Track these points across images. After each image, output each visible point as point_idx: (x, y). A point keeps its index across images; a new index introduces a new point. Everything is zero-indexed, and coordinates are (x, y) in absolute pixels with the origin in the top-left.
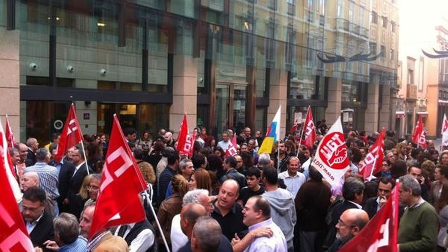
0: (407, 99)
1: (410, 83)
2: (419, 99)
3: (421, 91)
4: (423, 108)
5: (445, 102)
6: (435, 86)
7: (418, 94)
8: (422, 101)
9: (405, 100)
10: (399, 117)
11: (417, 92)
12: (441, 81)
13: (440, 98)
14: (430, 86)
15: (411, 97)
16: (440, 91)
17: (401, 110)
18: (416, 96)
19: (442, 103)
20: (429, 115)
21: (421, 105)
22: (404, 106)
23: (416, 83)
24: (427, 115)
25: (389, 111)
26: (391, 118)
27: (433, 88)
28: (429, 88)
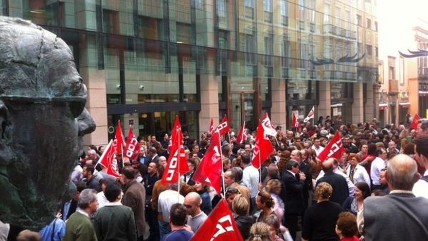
0: (389, 93)
1: (391, 79)
2: (401, 92)
3: (402, 85)
4: (406, 99)
5: (425, 92)
6: (415, 79)
7: (400, 88)
8: (404, 93)
10: (382, 108)
11: (399, 86)
12: (420, 74)
13: (420, 90)
14: (411, 79)
15: (393, 91)
16: (420, 84)
17: (384, 103)
18: (398, 89)
19: (423, 94)
20: (411, 106)
21: (403, 97)
22: (387, 98)
23: (397, 78)
24: (409, 105)
25: (373, 104)
26: (375, 110)
27: (413, 81)
28: (410, 81)
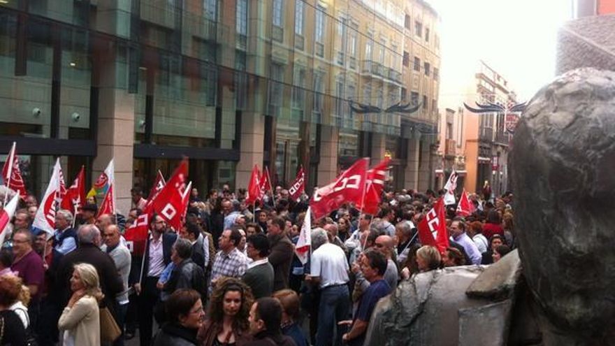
1: (448, 138)
2: (458, 156)
3: (459, 147)
4: (462, 166)
5: (484, 159)
6: (474, 141)
7: (457, 151)
8: (460, 158)
9: (444, 157)
10: (437, 175)
11: (456, 149)
12: (480, 135)
13: (480, 155)
14: (469, 141)
15: (450, 154)
16: (480, 147)
17: (439, 169)
18: (455, 152)
19: (482, 161)
20: (468, 174)
21: (459, 162)
22: (443, 164)
23: (455, 138)
24: (465, 174)
25: (428, 169)
26: (431, 177)
27: (472, 143)
28: (468, 143)
